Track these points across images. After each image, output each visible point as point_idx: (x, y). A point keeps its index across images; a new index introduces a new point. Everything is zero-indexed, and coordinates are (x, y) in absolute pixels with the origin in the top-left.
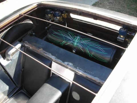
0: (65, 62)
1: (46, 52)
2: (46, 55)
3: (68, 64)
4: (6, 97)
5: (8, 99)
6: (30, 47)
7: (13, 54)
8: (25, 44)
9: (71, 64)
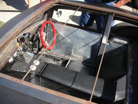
0: (131, 85)
1: (132, 65)
2: (129, 66)
3: (130, 88)
4: (82, 60)
5: (81, 63)
6: (129, 51)
7: (115, 43)
8: (129, 46)
9: (132, 91)
